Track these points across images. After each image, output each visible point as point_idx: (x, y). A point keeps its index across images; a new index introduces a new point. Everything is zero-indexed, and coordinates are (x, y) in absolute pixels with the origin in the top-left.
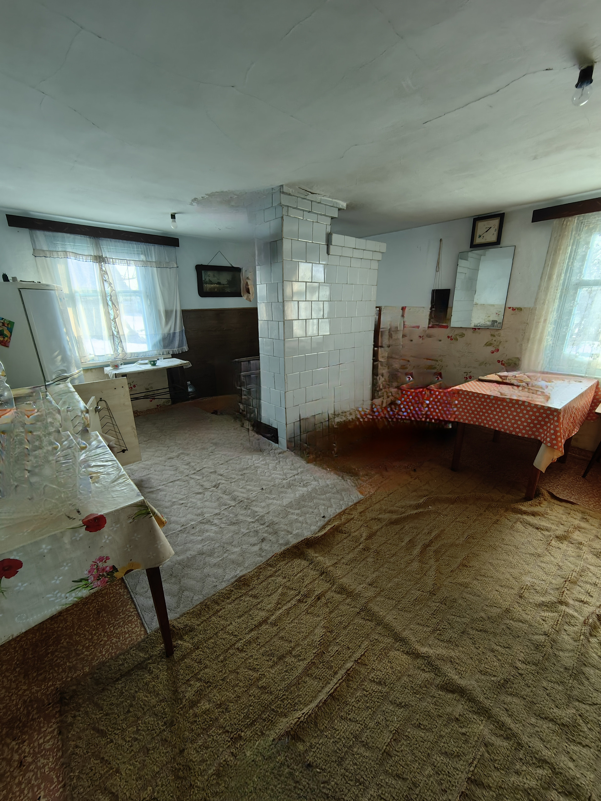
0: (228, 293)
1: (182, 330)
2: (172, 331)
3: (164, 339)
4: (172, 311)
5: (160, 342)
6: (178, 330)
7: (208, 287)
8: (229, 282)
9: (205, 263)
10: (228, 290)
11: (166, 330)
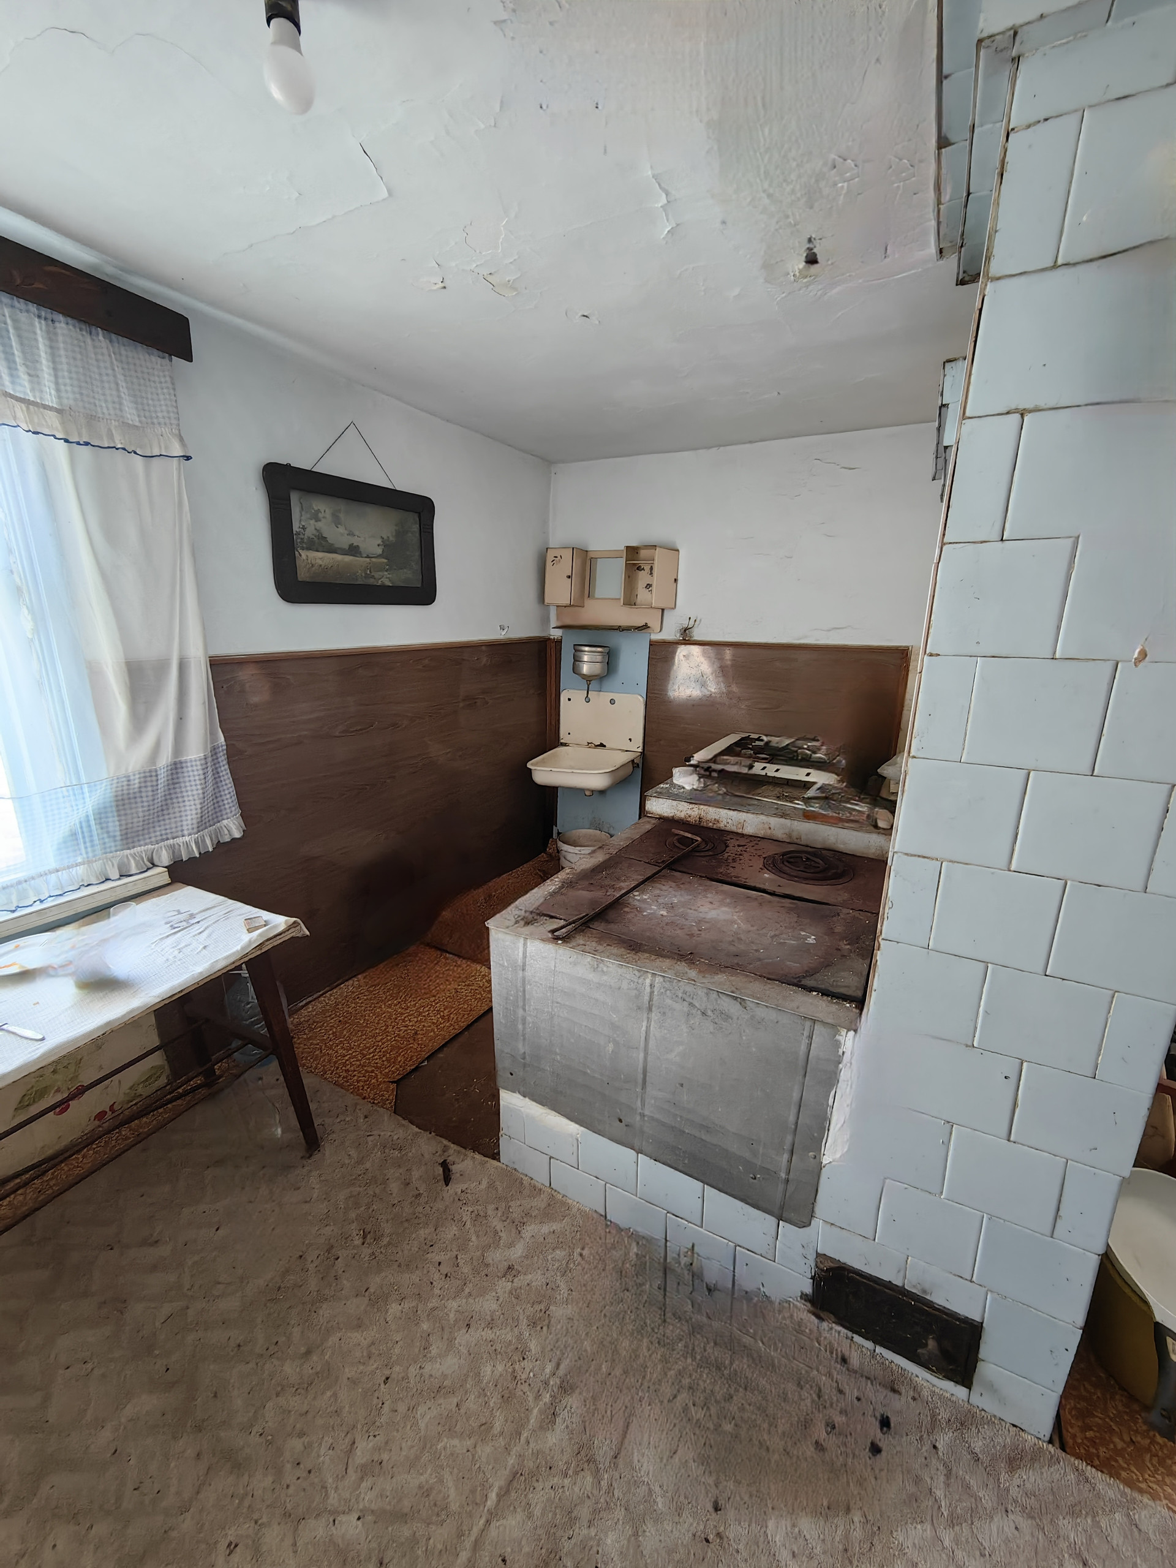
0: (384, 587)
1: (214, 750)
2: (165, 759)
3: (124, 801)
4: (161, 667)
5: (101, 816)
6: (195, 751)
7: (310, 560)
8: (391, 550)
9: (303, 461)
10: (386, 579)
11: (135, 760)
